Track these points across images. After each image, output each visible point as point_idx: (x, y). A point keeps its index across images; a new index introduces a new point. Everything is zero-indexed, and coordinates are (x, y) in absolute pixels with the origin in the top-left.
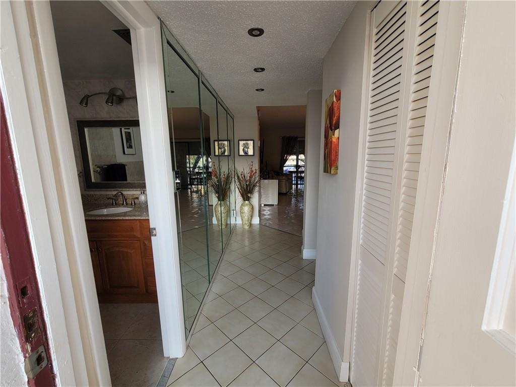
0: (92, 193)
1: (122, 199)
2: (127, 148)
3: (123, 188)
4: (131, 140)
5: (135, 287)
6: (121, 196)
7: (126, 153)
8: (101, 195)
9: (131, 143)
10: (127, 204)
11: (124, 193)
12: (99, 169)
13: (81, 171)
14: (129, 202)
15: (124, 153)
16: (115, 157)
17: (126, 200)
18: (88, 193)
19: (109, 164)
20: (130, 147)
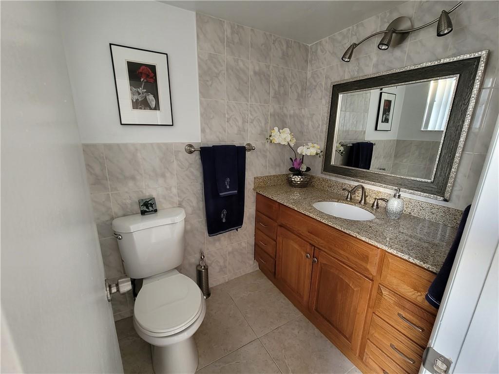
0: (328, 177)
1: (361, 194)
2: (382, 122)
3: (366, 180)
4: (389, 111)
5: (345, 337)
6: (361, 189)
7: (378, 129)
8: (336, 182)
9: (388, 115)
10: (365, 203)
11: (366, 186)
12: (342, 149)
13: (323, 150)
14: (370, 201)
15: (376, 129)
16: (365, 133)
17: (366, 197)
18: (324, 176)
19: (355, 142)
20: (386, 121)
